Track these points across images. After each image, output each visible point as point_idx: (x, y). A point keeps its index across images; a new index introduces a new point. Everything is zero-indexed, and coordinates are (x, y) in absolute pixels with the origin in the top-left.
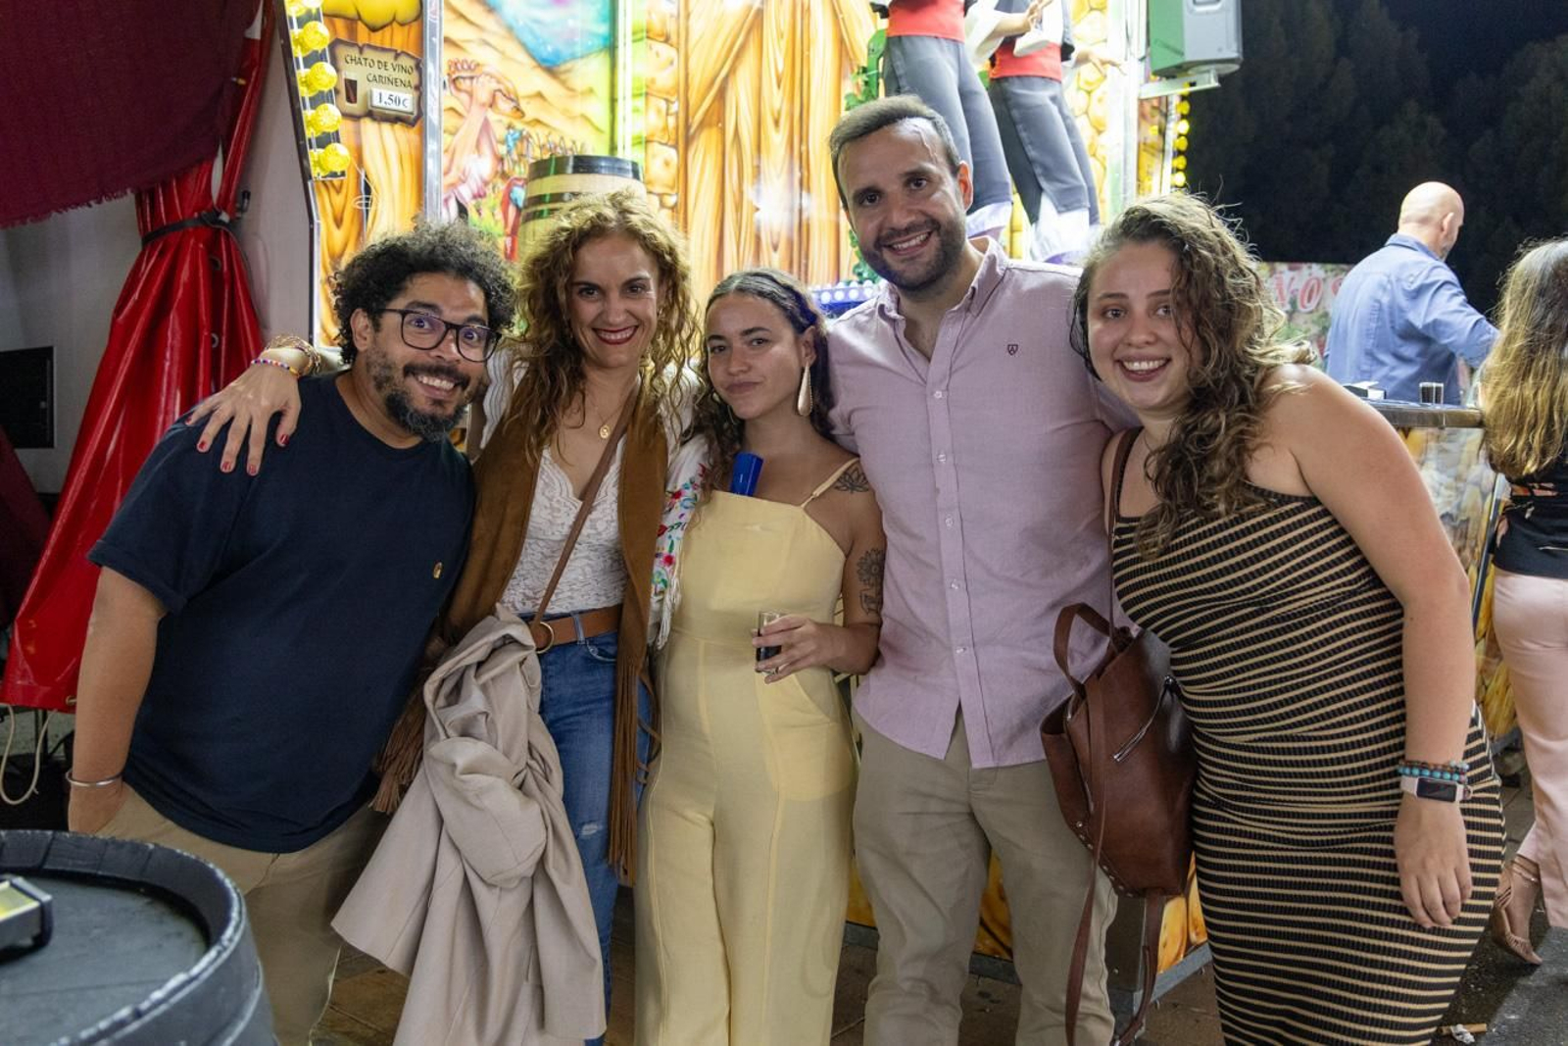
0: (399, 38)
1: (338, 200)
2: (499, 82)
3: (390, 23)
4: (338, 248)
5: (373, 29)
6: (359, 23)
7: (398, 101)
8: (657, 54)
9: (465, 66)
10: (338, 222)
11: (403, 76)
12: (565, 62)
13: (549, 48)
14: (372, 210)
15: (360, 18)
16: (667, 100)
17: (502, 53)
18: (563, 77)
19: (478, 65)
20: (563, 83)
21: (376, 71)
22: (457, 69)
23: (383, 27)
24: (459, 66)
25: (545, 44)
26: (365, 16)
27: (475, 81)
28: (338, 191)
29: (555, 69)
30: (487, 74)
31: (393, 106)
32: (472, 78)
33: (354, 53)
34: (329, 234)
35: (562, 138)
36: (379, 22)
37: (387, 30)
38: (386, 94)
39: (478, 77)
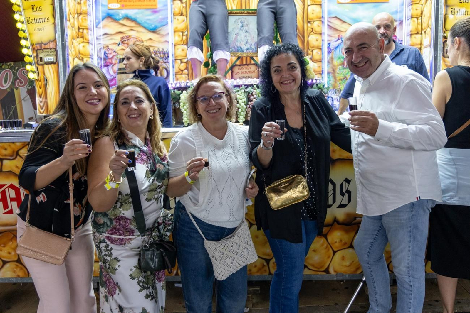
0: (52, 45)
1: (40, 83)
2: (136, 39)
3: (49, 42)
4: (41, 94)
5: (45, 45)
6: (42, 44)
7: (50, 59)
8: (178, 20)
9: (126, 37)
10: (40, 88)
11: (53, 53)
12: (159, 28)
13: (153, 26)
14: (48, 84)
15: (42, 43)
16: (182, 32)
17: (137, 31)
18: (158, 32)
19: (130, 36)
20: (158, 34)
21: (46, 54)
22: (123, 39)
23: (48, 43)
24: (124, 38)
25: (151, 25)
26: (43, 42)
27: (129, 40)
28: (40, 81)
29: (155, 31)
30: (132, 38)
31: (50, 61)
32: (128, 40)
33: (41, 51)
34: (39, 91)
35: (159, 49)
36: (46, 43)
37: (49, 44)
38: (47, 58)
39: (130, 39)
